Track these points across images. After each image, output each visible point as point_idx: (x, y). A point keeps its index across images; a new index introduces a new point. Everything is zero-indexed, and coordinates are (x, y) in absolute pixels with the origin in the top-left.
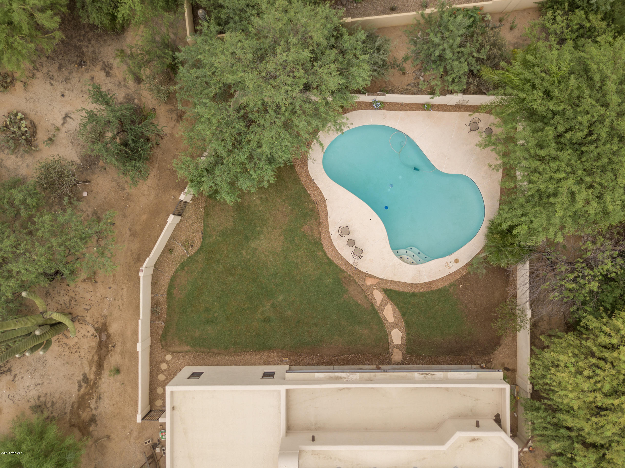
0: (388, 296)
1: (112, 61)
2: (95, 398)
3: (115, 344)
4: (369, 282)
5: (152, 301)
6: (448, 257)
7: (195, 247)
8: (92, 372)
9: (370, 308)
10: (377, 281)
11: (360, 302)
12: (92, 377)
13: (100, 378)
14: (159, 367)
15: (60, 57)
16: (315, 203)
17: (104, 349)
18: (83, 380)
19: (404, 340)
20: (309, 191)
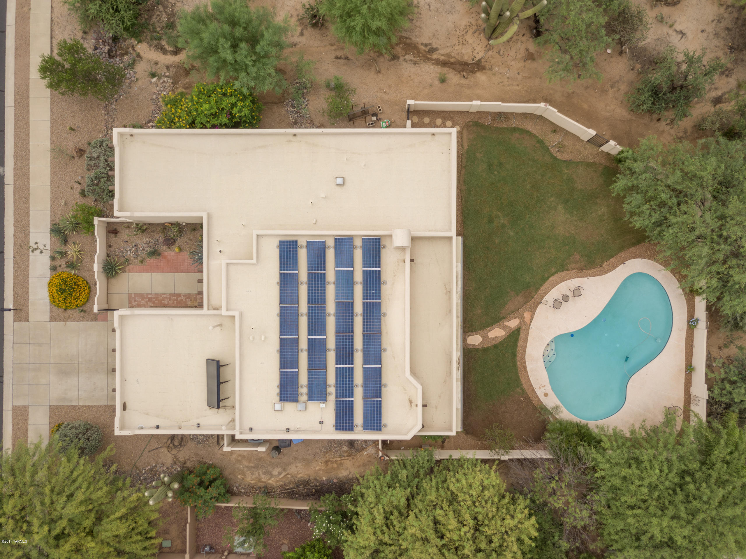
0: (513, 332)
1: (734, 77)
2: (415, 59)
3: (467, 78)
4: (527, 315)
5: (509, 113)
6: (550, 388)
7: (558, 154)
8: (439, 57)
9: (501, 316)
10: (528, 322)
11: (507, 306)
12: (435, 56)
13: (433, 64)
14: (448, 119)
15: (738, 30)
16: (601, 266)
17: (461, 68)
18: (432, 48)
19: (471, 347)
20: (612, 260)
